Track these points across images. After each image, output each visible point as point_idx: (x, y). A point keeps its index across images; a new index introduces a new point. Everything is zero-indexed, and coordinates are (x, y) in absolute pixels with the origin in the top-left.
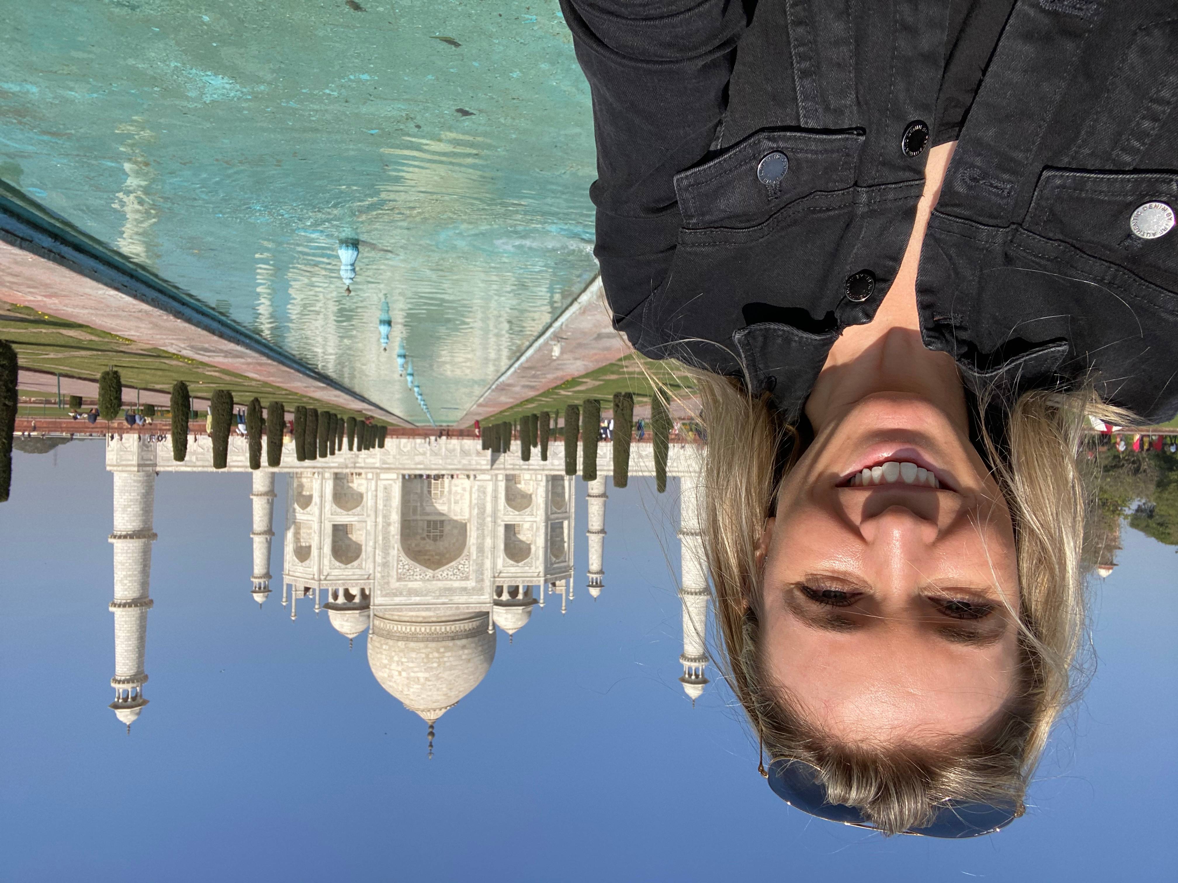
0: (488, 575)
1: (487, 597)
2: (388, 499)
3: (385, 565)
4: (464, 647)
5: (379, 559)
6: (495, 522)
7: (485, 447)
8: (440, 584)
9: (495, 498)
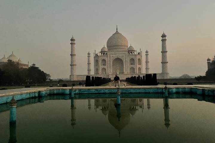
0: (109, 57)
1: (109, 53)
2: (126, 69)
3: (126, 58)
4: (112, 44)
5: (127, 59)
6: (108, 66)
7: (110, 79)
8: (116, 55)
9: (108, 70)
